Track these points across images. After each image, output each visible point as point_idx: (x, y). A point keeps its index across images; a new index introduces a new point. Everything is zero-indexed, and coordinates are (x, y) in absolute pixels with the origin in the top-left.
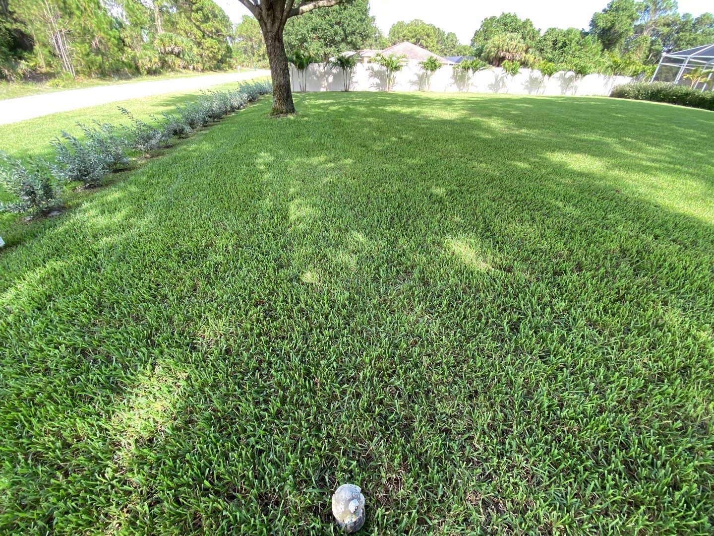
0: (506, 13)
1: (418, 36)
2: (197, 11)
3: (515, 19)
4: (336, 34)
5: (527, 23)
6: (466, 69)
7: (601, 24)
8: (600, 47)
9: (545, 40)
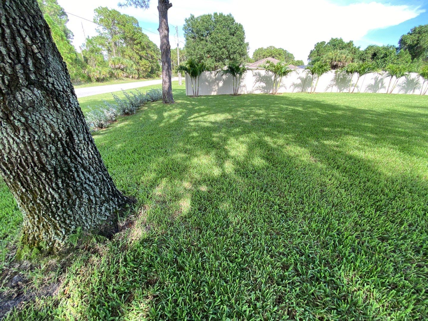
0: (334, 38)
2: (137, 44)
3: (341, 41)
4: (223, 54)
5: (350, 44)
7: (409, 42)
9: (366, 53)
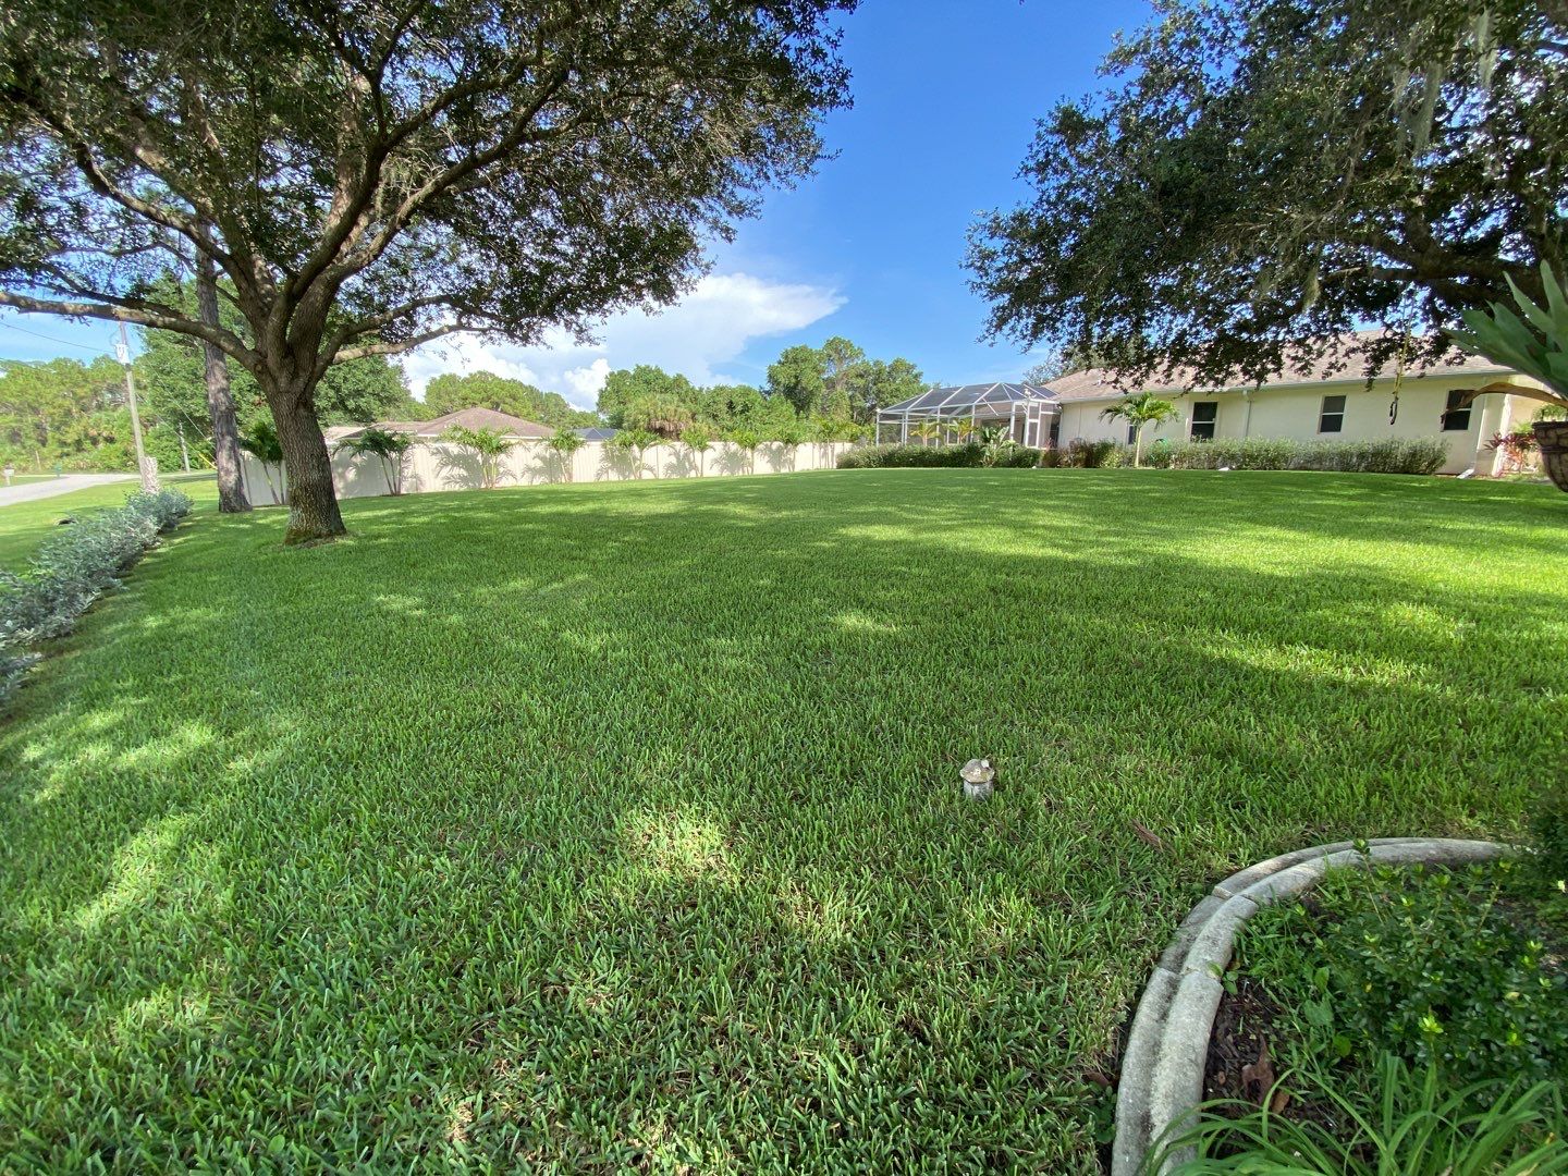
0: (642, 365)
1: (495, 398)
3: (659, 375)
5: (679, 380)
6: (626, 445)
7: (782, 380)
8: (793, 409)
9: (714, 402)
